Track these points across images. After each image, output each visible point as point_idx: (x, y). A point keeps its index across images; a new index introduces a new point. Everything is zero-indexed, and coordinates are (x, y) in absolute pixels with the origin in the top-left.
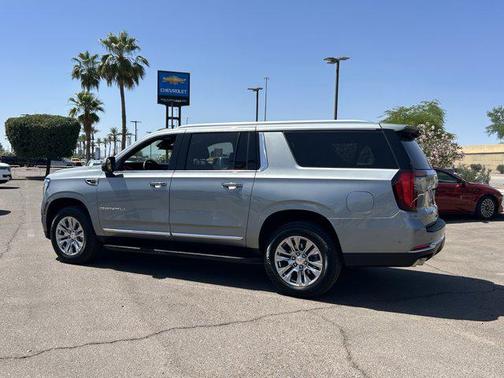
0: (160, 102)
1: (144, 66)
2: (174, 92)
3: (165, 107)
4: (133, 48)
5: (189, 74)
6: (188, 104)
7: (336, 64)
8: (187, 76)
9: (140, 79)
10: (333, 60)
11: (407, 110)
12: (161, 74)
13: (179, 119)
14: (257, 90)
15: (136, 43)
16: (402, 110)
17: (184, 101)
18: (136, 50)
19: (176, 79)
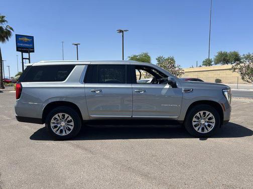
0: (17, 50)
1: (11, 31)
2: (25, 46)
3: (21, 53)
4: (4, 21)
5: (33, 37)
6: (33, 51)
7: (122, 33)
8: (32, 37)
9: (9, 38)
10: (121, 31)
11: (137, 56)
12: (17, 36)
13: (29, 59)
14: (77, 45)
15: (5, 19)
16: (135, 56)
17: (31, 50)
18: (5, 22)
19: (26, 39)
